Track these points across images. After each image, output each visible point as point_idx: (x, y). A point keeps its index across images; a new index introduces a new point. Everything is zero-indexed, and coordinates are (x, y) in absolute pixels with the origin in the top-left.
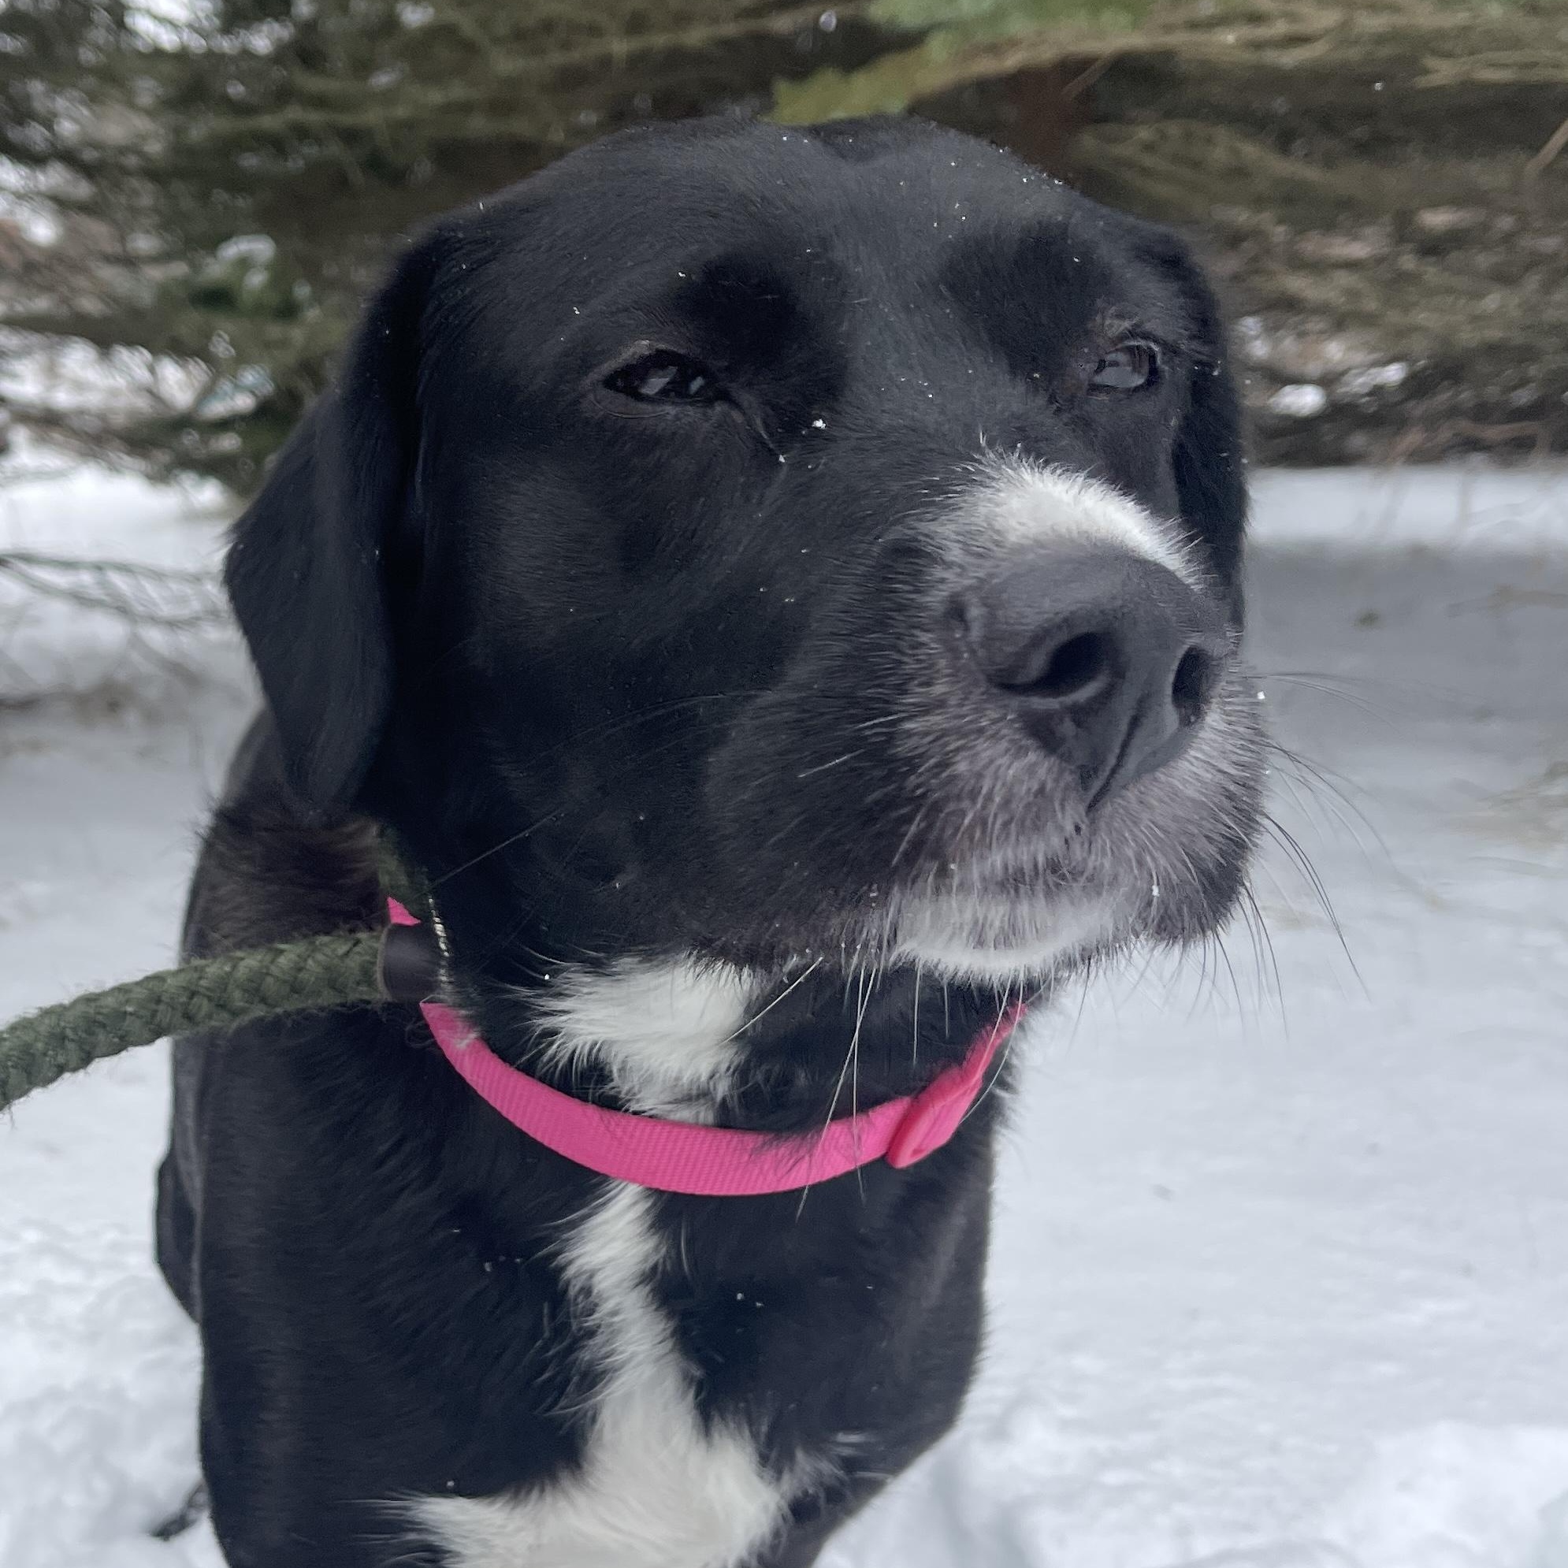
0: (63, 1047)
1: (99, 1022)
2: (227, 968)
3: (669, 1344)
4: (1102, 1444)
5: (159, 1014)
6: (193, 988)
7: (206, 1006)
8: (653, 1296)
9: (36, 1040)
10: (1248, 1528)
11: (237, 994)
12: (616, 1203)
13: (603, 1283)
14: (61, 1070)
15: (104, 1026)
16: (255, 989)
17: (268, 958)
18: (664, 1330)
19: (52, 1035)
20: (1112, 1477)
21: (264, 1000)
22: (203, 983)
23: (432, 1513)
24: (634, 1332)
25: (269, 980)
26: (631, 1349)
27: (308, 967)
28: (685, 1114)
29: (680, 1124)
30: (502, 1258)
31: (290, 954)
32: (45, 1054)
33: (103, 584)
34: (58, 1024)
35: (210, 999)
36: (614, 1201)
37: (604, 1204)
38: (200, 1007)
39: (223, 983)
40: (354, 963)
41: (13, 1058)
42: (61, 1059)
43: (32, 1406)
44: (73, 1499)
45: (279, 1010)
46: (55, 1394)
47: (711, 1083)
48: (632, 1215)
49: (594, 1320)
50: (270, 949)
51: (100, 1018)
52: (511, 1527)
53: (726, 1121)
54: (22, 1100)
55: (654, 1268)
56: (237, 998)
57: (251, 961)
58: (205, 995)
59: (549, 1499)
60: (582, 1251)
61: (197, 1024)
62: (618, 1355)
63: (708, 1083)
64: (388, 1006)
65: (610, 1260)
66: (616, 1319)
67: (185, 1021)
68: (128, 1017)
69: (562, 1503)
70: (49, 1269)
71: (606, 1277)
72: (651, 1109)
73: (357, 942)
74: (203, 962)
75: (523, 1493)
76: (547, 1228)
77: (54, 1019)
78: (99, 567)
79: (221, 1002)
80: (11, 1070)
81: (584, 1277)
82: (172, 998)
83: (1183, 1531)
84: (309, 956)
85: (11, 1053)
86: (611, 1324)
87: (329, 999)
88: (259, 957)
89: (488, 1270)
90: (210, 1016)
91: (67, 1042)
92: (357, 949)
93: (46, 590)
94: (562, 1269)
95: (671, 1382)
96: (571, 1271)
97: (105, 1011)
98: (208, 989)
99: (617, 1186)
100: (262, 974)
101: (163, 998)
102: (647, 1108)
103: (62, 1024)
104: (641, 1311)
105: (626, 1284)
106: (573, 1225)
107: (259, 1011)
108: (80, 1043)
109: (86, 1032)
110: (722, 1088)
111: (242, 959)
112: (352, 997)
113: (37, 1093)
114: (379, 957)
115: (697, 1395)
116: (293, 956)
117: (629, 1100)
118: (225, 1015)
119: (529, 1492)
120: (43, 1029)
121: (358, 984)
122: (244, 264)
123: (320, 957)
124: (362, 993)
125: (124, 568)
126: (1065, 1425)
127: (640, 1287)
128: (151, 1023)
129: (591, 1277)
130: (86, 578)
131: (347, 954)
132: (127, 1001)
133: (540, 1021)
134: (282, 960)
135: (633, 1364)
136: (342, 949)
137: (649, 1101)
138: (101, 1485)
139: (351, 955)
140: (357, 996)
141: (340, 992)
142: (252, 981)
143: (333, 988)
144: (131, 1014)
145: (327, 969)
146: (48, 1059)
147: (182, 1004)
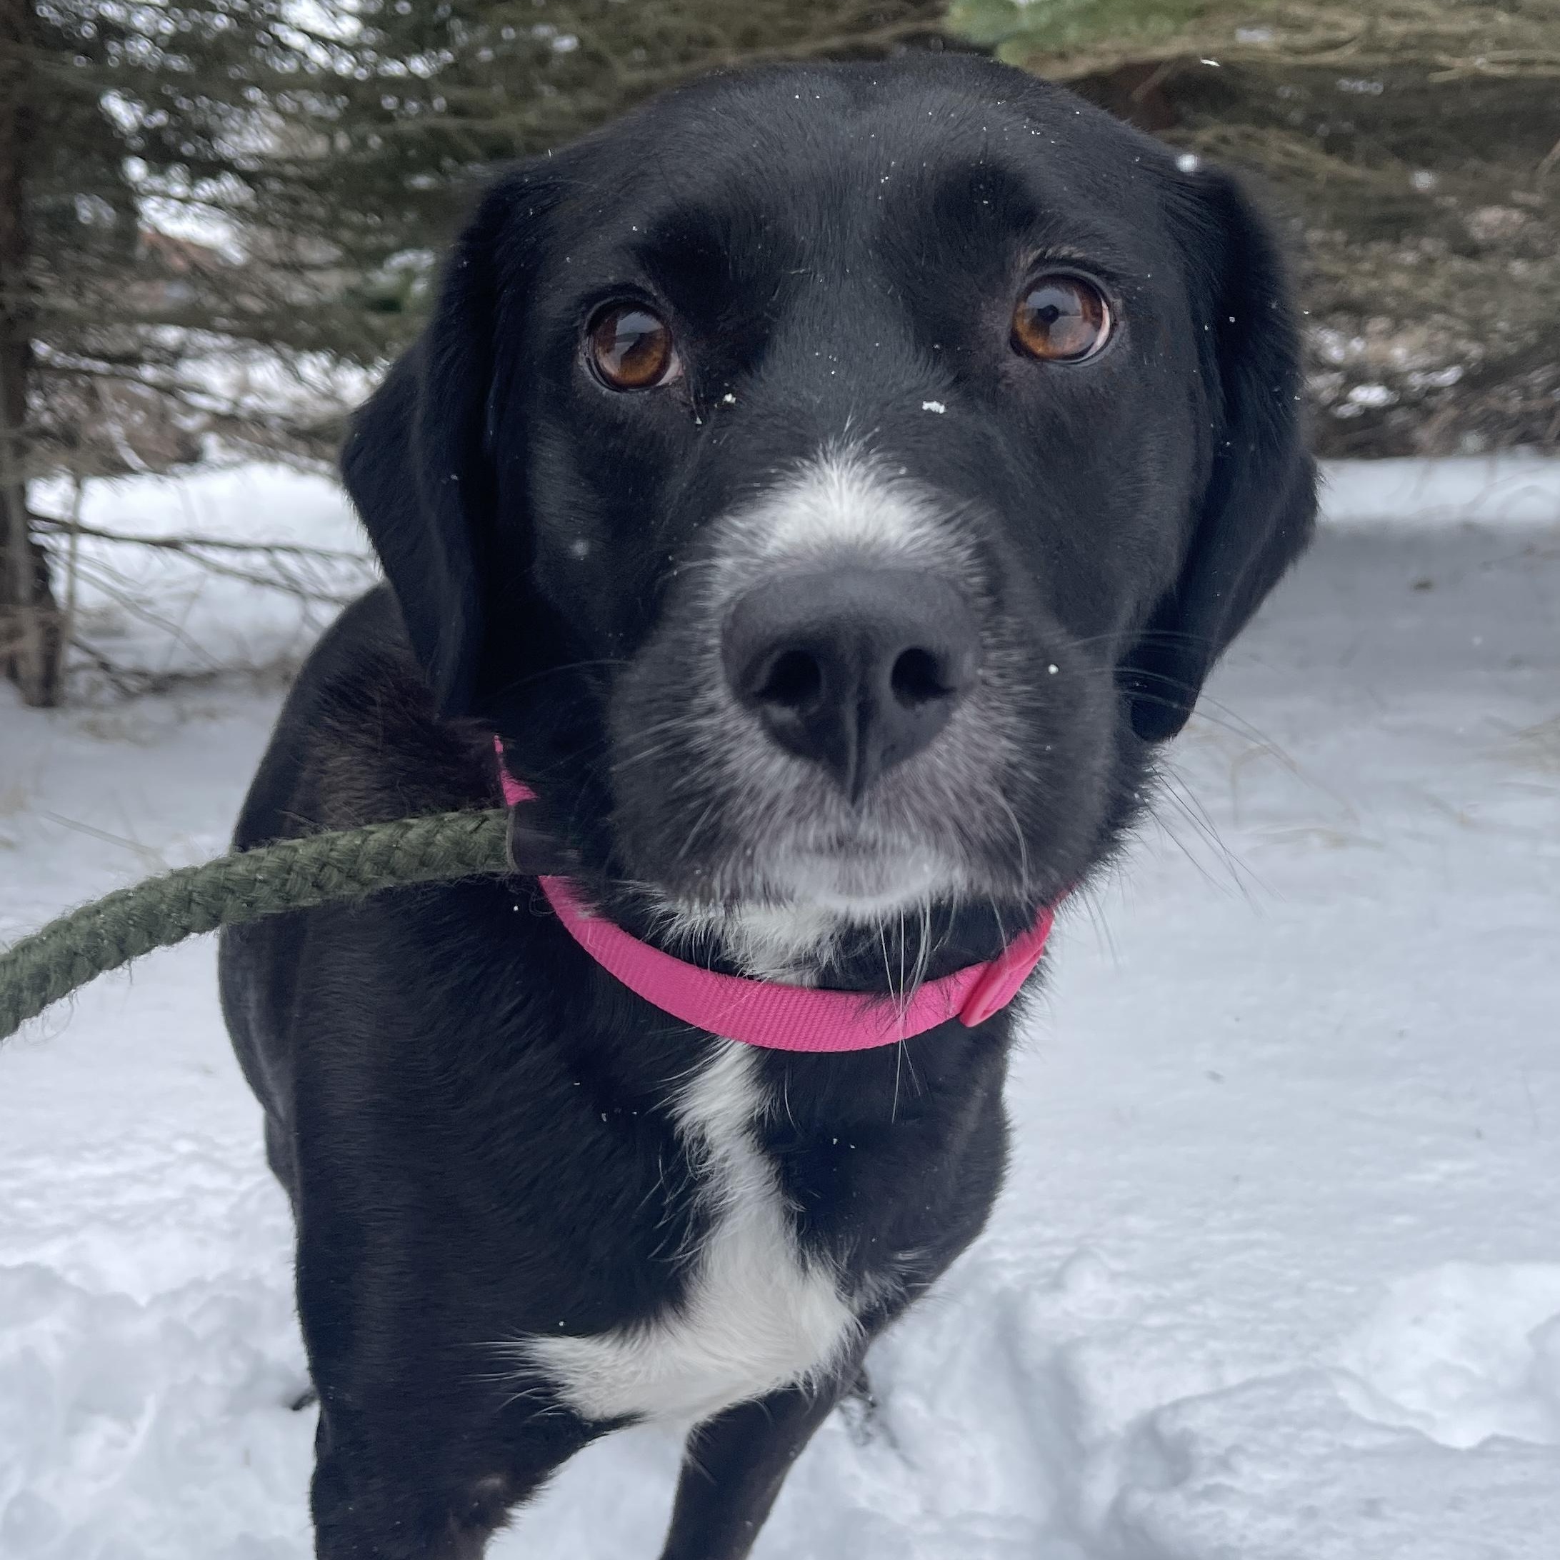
0: (188, 910)
1: (228, 888)
2: (358, 842)
3: (774, 1185)
4: (1147, 1292)
5: (289, 884)
6: (324, 859)
7: (336, 877)
8: (759, 1142)
9: (162, 901)
10: (1273, 1359)
11: (367, 867)
12: (723, 1061)
13: (715, 1133)
14: (186, 931)
15: (233, 892)
16: (384, 862)
17: (400, 832)
18: (769, 1172)
19: (177, 898)
20: (1154, 1320)
21: (393, 872)
22: (334, 854)
23: (543, 1352)
24: (743, 1175)
25: (399, 854)
26: (740, 1190)
27: (437, 842)
28: (791, 977)
29: (788, 987)
30: (618, 1110)
31: (418, 828)
32: (169, 916)
33: (276, 565)
34: (186, 889)
35: (340, 870)
36: (721, 1059)
37: (713, 1061)
38: (329, 879)
39: (354, 854)
40: (482, 838)
41: (135, 918)
42: (185, 922)
43: (176, 1296)
44: (212, 1377)
45: (407, 882)
46: (198, 1284)
47: (818, 950)
48: (739, 1069)
49: (707, 1166)
50: (400, 825)
51: (229, 884)
52: (620, 1362)
53: (827, 983)
54: (142, 957)
55: (761, 1117)
56: (367, 870)
57: (381, 834)
58: (335, 867)
59: (654, 1335)
60: (696, 1103)
61: (327, 893)
62: (730, 1197)
63: (815, 950)
64: (515, 879)
65: (719, 1112)
66: (727, 1165)
67: (315, 890)
68: (258, 884)
69: (667, 1338)
70: (199, 1175)
71: (716, 1128)
72: (762, 974)
73: (485, 819)
74: (335, 834)
75: (631, 1329)
76: (662, 1084)
77: (182, 882)
78: (268, 549)
79: (351, 874)
80: (132, 929)
81: (697, 1127)
82: (302, 868)
83: (1215, 1363)
84: (438, 832)
85: (134, 912)
86: (723, 1169)
87: (456, 871)
88: (389, 832)
89: (605, 1120)
90: (339, 886)
91: (192, 904)
92: (484, 826)
93: (220, 570)
94: (674, 1121)
95: (775, 1220)
96: (684, 1122)
97: (232, 877)
98: (339, 861)
99: (727, 1043)
100: (390, 849)
101: (294, 867)
102: (758, 972)
103: (190, 888)
104: (749, 1155)
105: (734, 1132)
106: (686, 1080)
107: (387, 882)
108: (207, 908)
109: (212, 896)
110: (827, 955)
111: (372, 833)
112: (480, 871)
113: (160, 952)
114: (507, 833)
115: (799, 1229)
116: (421, 831)
117: (742, 966)
118: (356, 886)
119: (636, 1330)
120: (170, 891)
121: (487, 857)
122: (409, 274)
123: (449, 832)
124: (492, 866)
125: (292, 550)
126: (1114, 1276)
127: (748, 1134)
128: (280, 891)
129: (703, 1127)
130: (258, 560)
131: (476, 829)
132: (259, 869)
133: (659, 907)
134: (411, 835)
135: (743, 1204)
136: (471, 826)
137: (760, 966)
138: (239, 1365)
139: (480, 830)
140: (486, 869)
141: (468, 865)
142: (381, 854)
143: (462, 862)
144: (261, 881)
145: (456, 843)
146: (171, 920)
147: (313, 874)
